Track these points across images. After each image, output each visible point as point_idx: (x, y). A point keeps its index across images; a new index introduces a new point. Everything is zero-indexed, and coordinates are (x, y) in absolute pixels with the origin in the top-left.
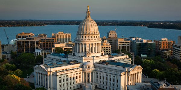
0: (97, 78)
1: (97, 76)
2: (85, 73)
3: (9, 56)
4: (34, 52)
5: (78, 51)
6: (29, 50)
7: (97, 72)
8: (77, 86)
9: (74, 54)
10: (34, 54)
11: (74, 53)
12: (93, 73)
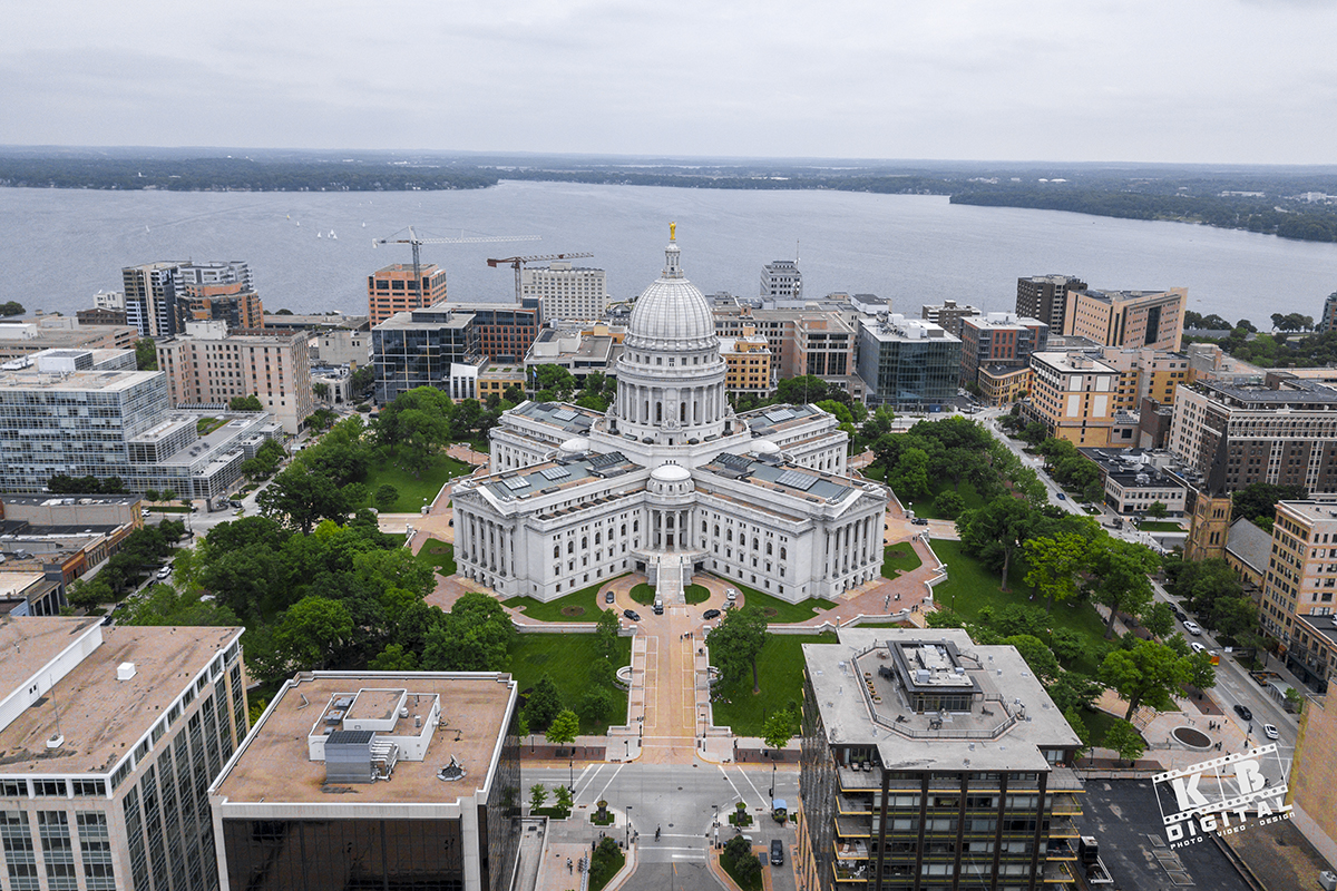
0: (705, 530)
1: (705, 523)
2: (656, 513)
3: (342, 390)
4: (449, 374)
5: (628, 416)
6: (425, 369)
7: (706, 509)
8: (624, 563)
9: (614, 423)
10: (448, 383)
11: (613, 418)
12: (690, 514)
